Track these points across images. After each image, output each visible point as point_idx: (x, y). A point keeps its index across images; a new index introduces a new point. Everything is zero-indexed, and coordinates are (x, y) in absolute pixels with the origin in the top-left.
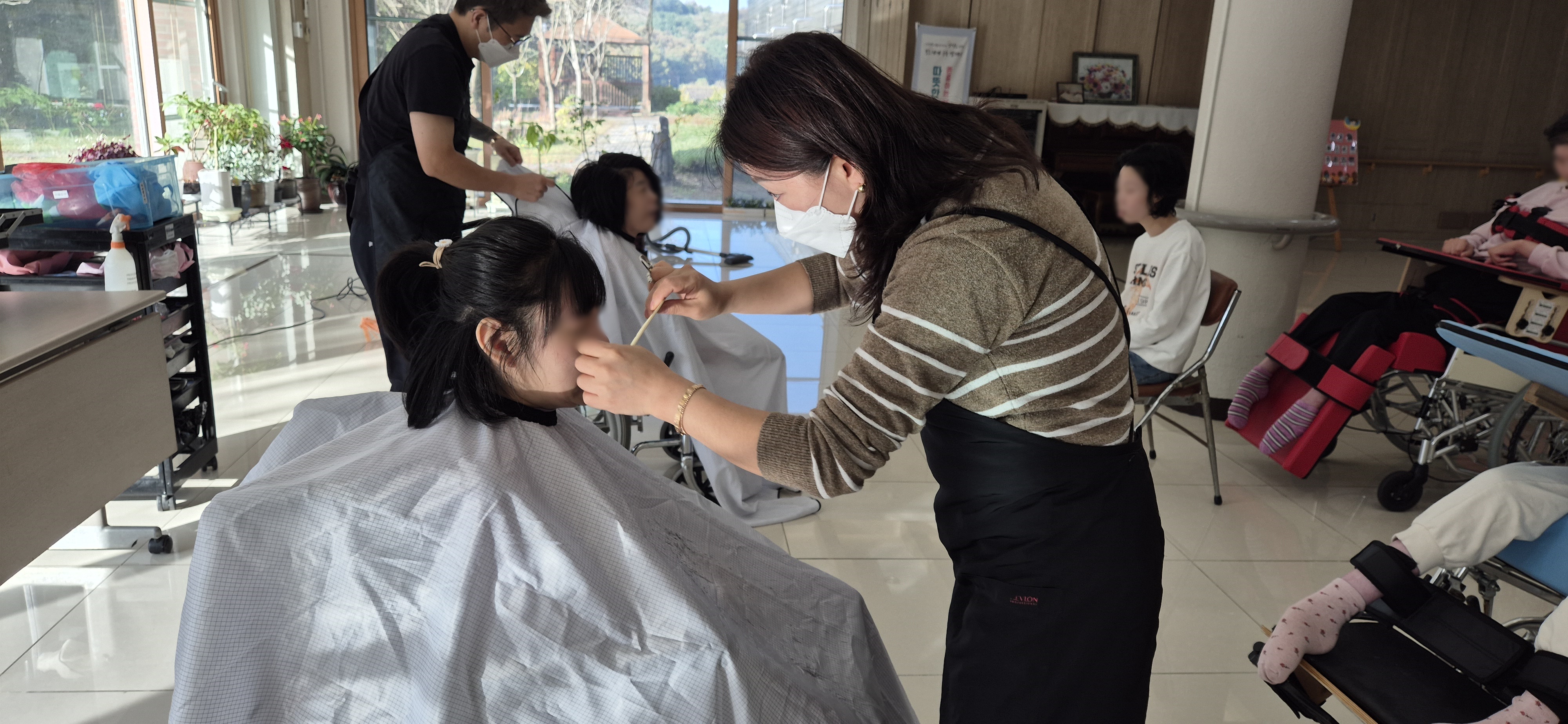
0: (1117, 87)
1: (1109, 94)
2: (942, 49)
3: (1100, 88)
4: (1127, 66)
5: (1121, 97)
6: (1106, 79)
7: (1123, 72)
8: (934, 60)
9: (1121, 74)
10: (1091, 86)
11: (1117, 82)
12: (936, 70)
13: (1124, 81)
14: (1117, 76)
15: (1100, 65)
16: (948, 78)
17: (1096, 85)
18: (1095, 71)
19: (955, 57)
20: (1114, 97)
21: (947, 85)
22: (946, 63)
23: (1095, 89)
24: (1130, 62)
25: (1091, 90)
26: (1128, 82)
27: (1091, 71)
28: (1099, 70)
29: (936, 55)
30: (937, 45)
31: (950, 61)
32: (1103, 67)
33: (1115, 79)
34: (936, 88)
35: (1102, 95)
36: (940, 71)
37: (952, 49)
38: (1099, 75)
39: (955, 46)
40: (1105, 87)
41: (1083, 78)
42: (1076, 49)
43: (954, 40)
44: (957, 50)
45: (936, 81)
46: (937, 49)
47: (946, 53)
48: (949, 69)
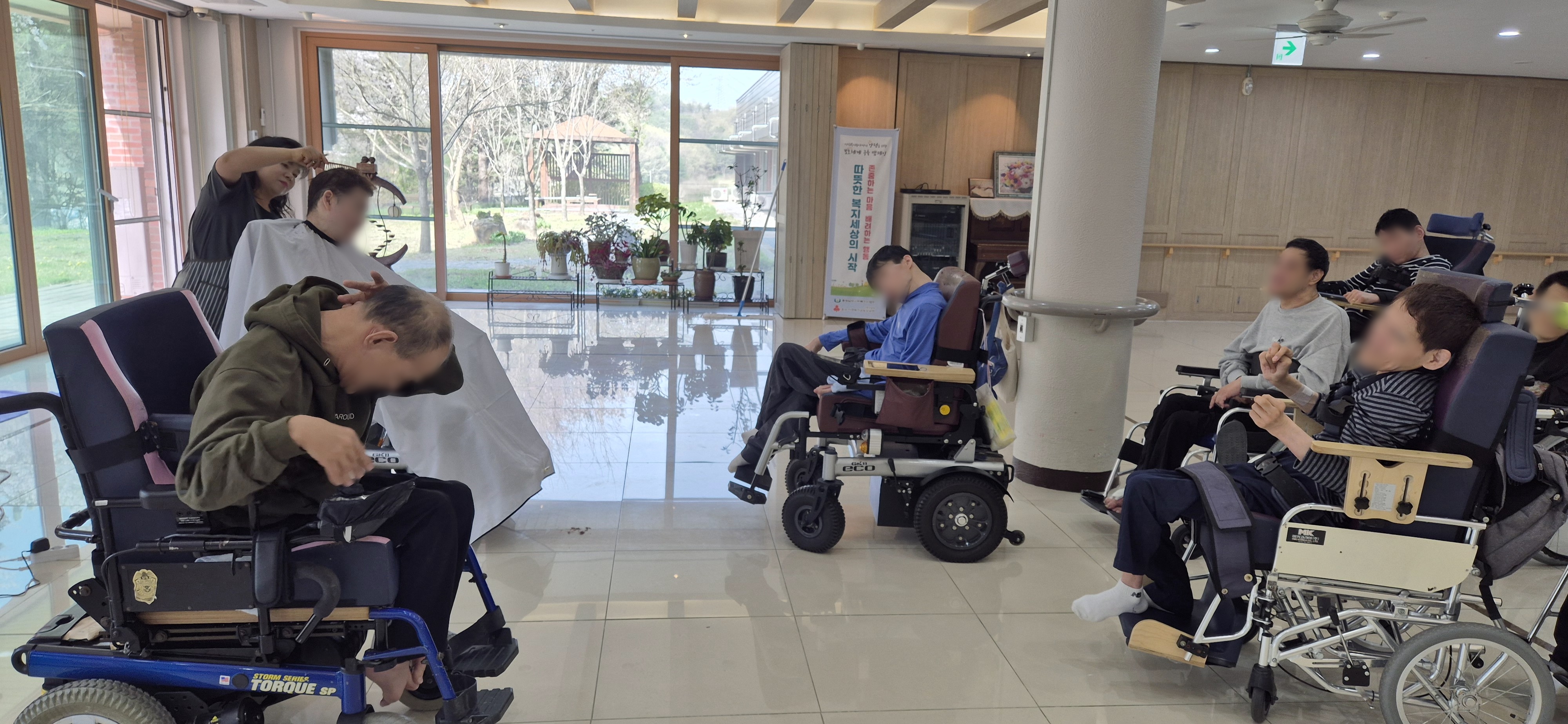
2: (863, 149)
3: (1020, 184)
6: (1025, 175)
8: (857, 159)
10: (1012, 182)
12: (858, 169)
15: (1019, 163)
16: (871, 176)
17: (1016, 180)
18: (1015, 168)
19: (878, 156)
21: (871, 182)
22: (867, 162)
23: (1015, 185)
25: (1012, 186)
27: (1011, 168)
28: (1019, 167)
29: (857, 154)
30: (857, 145)
31: (872, 160)
32: (1022, 164)
34: (858, 185)
35: (1023, 190)
36: (862, 169)
37: (874, 148)
38: (1018, 172)
39: (877, 145)
40: (1025, 183)
41: (1003, 175)
42: (996, 148)
43: (875, 140)
44: (878, 150)
45: (858, 179)
46: (857, 149)
47: (868, 152)
48: (872, 167)
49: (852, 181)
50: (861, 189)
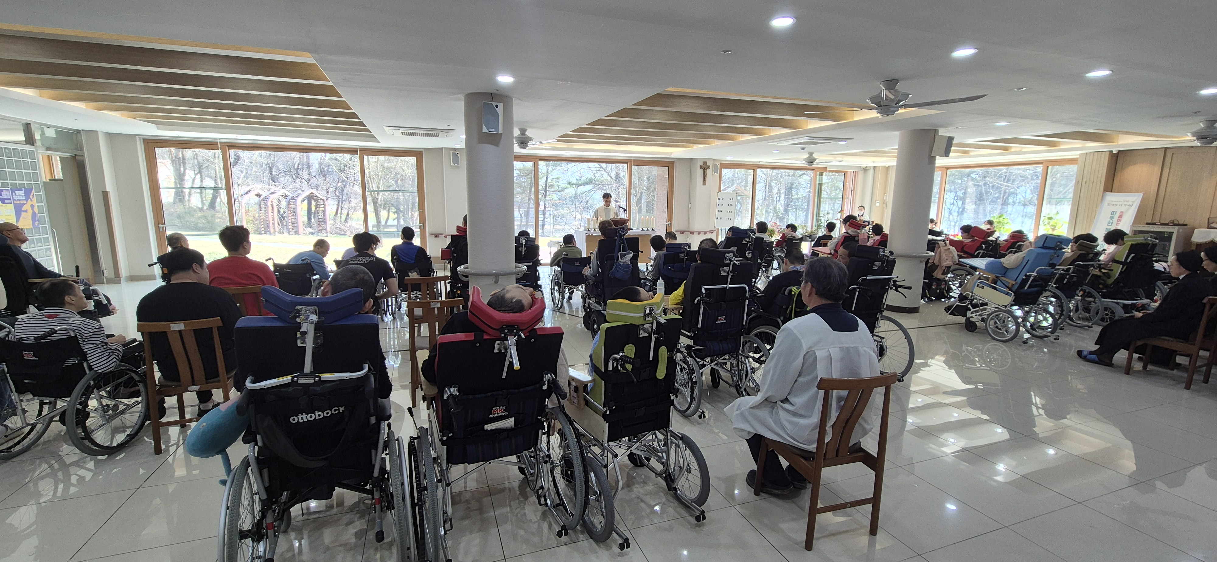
2: (1119, 203)
8: (1114, 210)
12: (1113, 213)
16: (1120, 217)
19: (1127, 207)
21: (1120, 220)
22: (1119, 210)
29: (1114, 206)
30: (1116, 201)
31: (1123, 209)
34: (1111, 221)
36: (1116, 213)
37: (1126, 203)
39: (1128, 201)
43: (1127, 199)
44: (1128, 204)
45: (1112, 218)
46: (1115, 203)
47: (1122, 205)
48: (1122, 212)
49: (1108, 219)
50: (1112, 223)
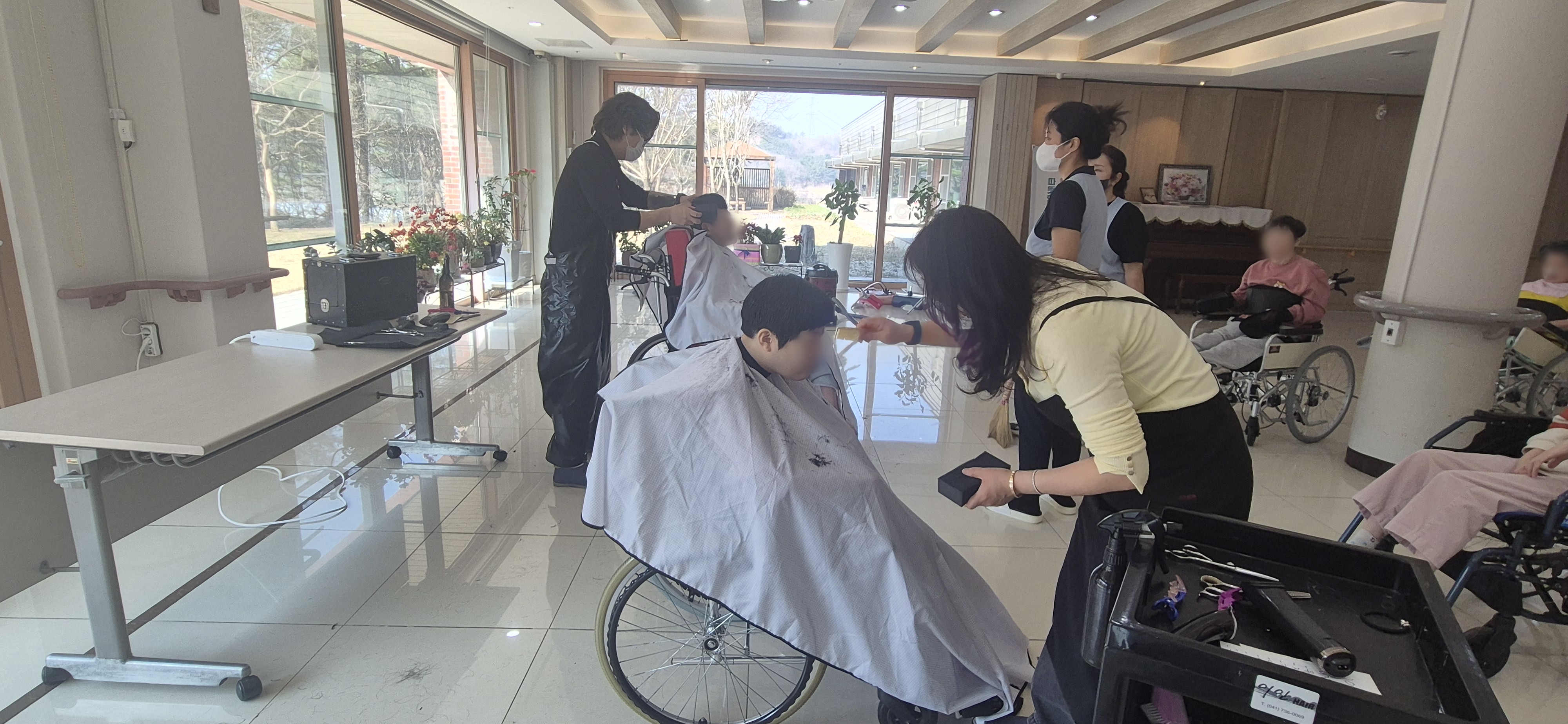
0: (1193, 192)
1: (1188, 197)
3: (1180, 192)
4: (1203, 174)
5: (1196, 200)
6: (1185, 186)
7: (1199, 179)
9: (1198, 181)
10: (1174, 190)
11: (1194, 187)
13: (1200, 188)
14: (1194, 183)
15: (1181, 174)
17: (1177, 189)
18: (1177, 178)
20: (1191, 199)
23: (1176, 193)
24: (1207, 171)
25: (1173, 194)
26: (1203, 188)
27: (1173, 179)
28: (1180, 178)
32: (1183, 175)
33: (1192, 185)
35: (1181, 198)
38: (1180, 182)
40: (1185, 192)
41: (1166, 185)
42: (1162, 161)
